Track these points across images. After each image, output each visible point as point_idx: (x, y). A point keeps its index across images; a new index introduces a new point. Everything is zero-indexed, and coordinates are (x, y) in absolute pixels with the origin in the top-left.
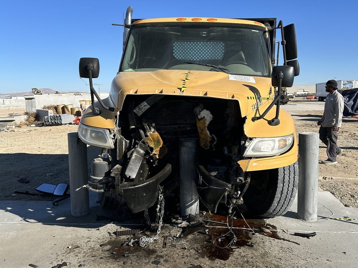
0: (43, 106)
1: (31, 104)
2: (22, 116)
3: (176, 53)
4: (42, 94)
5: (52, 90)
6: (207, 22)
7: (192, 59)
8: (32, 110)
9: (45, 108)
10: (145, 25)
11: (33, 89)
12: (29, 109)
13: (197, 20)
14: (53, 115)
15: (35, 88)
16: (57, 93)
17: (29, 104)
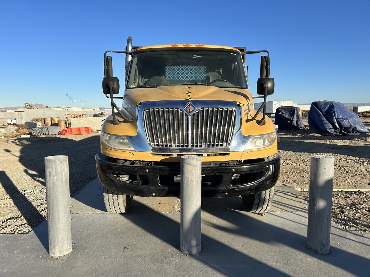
0: (32, 119)
1: (21, 117)
2: (12, 128)
3: (168, 74)
4: (33, 108)
5: (43, 106)
6: (196, 48)
7: (181, 79)
8: (22, 122)
9: (33, 120)
10: (145, 51)
11: (26, 104)
12: (19, 121)
13: (188, 46)
14: (41, 126)
15: (27, 103)
16: (47, 107)
17: (19, 117)
